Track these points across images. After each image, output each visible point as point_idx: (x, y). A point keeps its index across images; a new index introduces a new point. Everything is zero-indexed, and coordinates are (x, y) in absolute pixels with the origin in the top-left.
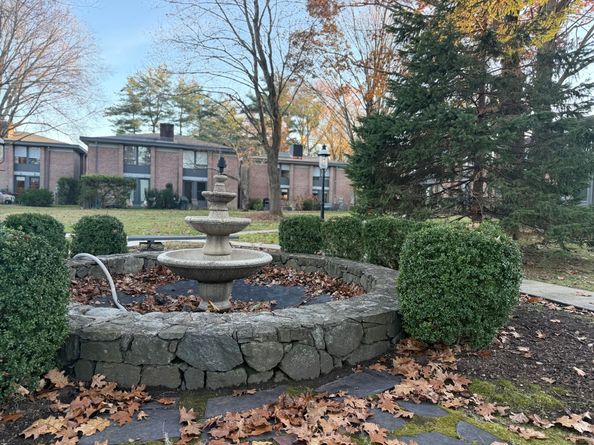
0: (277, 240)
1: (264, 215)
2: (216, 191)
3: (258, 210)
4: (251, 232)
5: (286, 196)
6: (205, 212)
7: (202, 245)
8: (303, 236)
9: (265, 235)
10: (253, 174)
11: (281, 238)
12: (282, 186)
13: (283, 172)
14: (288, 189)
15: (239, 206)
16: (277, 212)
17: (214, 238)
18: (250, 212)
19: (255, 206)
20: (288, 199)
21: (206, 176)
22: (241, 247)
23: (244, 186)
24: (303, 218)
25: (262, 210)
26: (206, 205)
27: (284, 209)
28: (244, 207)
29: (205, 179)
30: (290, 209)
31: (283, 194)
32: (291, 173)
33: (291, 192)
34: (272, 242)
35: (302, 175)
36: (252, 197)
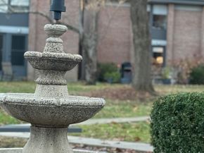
0: (147, 135)
1: (123, 91)
2: (47, 51)
3: (113, 83)
4: (102, 121)
5: (160, 60)
6: (24, 85)
7: (21, 143)
8: (194, 130)
9: (125, 126)
10: (104, 21)
11: (155, 133)
12: (154, 42)
13: (156, 18)
14: (164, 47)
15: (81, 76)
16: (146, 87)
17: (43, 130)
18: (99, 87)
19: (107, 75)
20: (164, 65)
21: (26, 24)
22: (85, 146)
23: (90, 42)
24: (194, 99)
25: (119, 82)
26: (26, 74)
27: (158, 81)
28: (88, 77)
29: (24, 30)
30: (166, 82)
31: (156, 55)
32: (170, 19)
33: (169, 52)
34: (137, 140)
35: (188, 23)
36: (103, 61)
